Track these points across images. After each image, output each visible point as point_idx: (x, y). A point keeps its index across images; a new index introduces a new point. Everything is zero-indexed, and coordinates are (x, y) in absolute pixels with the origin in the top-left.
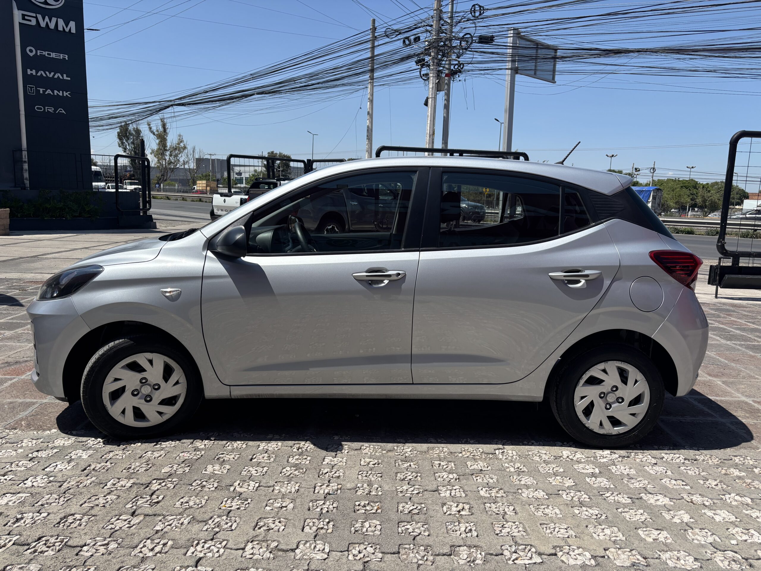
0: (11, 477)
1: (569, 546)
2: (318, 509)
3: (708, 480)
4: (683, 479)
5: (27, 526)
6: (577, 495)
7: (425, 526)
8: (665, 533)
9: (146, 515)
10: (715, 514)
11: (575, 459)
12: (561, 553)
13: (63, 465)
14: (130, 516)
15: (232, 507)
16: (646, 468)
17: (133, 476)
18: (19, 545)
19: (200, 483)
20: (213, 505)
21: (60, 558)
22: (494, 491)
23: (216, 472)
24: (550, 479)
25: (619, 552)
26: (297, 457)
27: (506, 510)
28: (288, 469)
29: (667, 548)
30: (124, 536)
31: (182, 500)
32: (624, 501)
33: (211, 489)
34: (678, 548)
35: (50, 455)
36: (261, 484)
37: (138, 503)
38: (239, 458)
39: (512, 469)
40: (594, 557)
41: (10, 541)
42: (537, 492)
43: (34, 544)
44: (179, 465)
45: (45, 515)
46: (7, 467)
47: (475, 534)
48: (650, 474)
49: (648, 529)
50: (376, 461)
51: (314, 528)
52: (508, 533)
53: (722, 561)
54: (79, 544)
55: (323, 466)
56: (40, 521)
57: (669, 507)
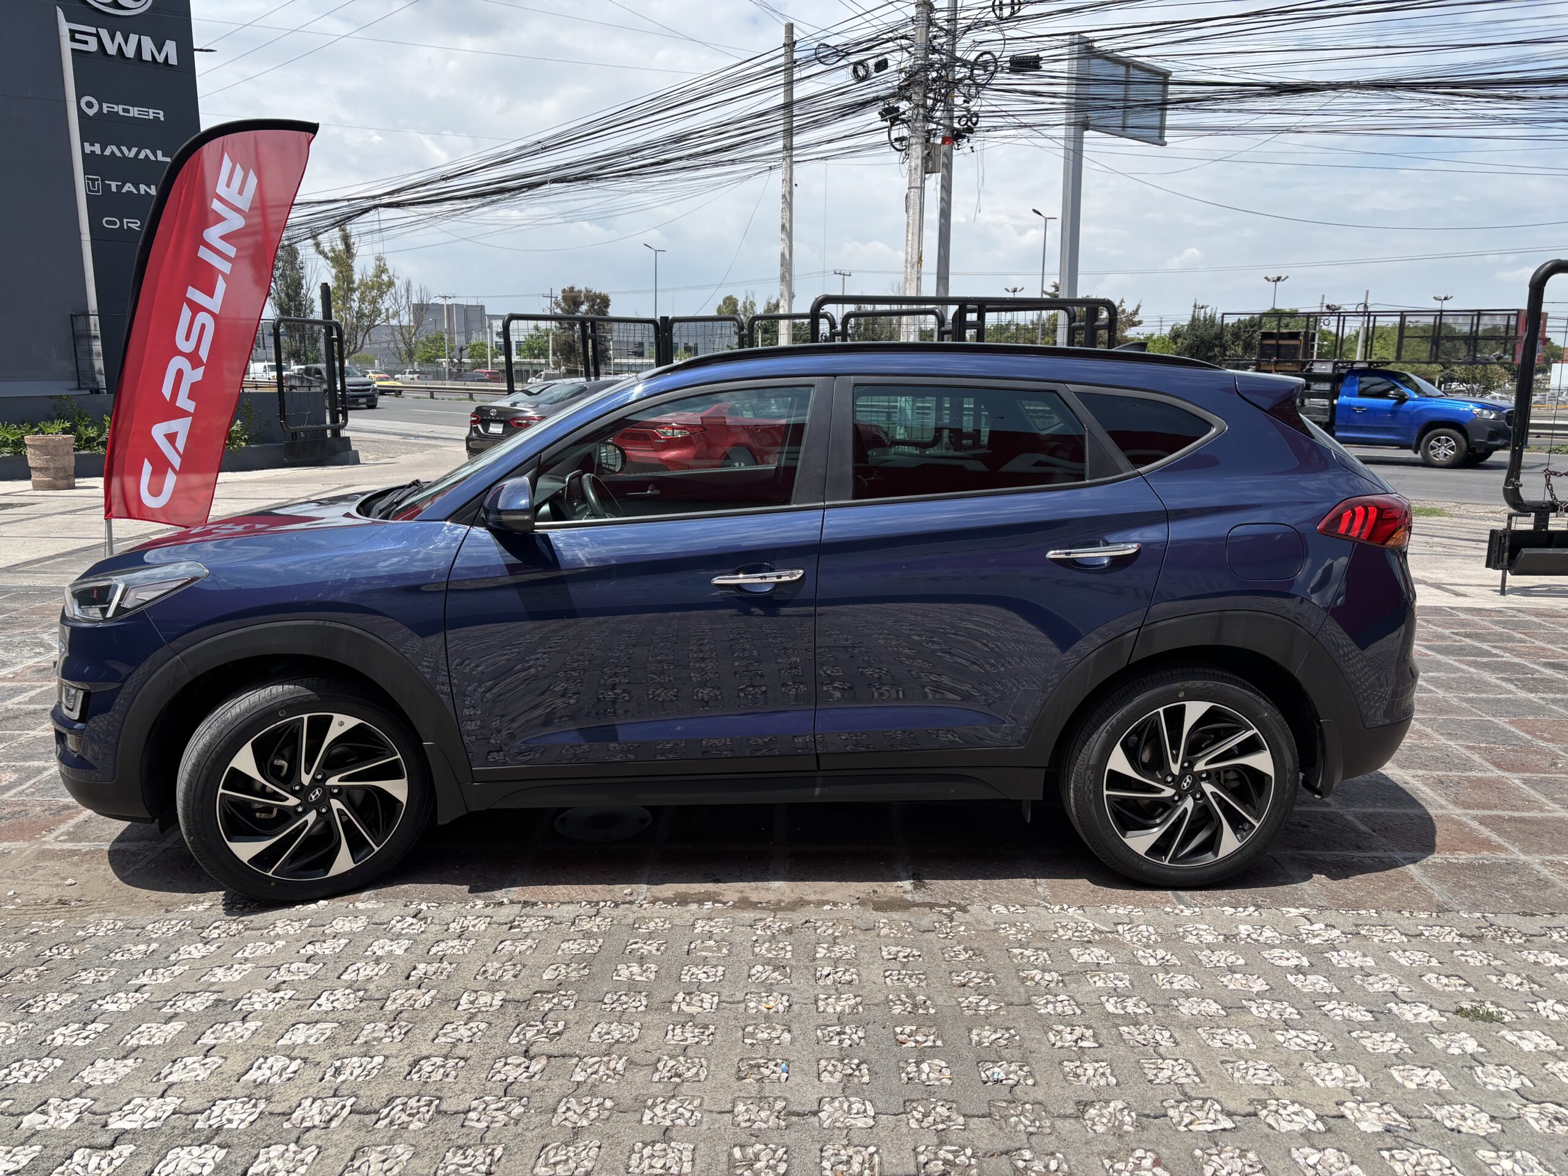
0: (290, 993)
1: (1277, 1100)
2: (835, 1042)
3: (1504, 975)
4: (1460, 974)
5: (360, 1079)
6: (1275, 1008)
7: (1025, 1069)
8: (1436, 1075)
9: (549, 1057)
10: (1520, 1038)
11: (1262, 939)
12: (1265, 1112)
13: (369, 969)
14: (523, 1059)
15: (686, 1040)
16: (1392, 954)
17: (498, 987)
18: (359, 1113)
19: (615, 997)
20: (652, 1037)
21: (438, 1133)
22: (1130, 1003)
23: (638, 978)
24: (1223, 979)
25: (1363, 1107)
26: (767, 945)
27: (1158, 1037)
28: (760, 968)
29: (1442, 1099)
30: (527, 1092)
31: (598, 1029)
32: (1360, 1018)
33: (640, 1009)
34: (1462, 1099)
35: (337, 950)
36: (722, 998)
37: (528, 1036)
38: (667, 948)
39: (1153, 962)
40: (1320, 1117)
41: (344, 1107)
42: (1204, 1004)
43: (385, 1111)
44: (568, 965)
45: (379, 1059)
46: (274, 974)
47: (1113, 1081)
48: (1401, 966)
49: (1407, 1067)
50: (909, 950)
51: (838, 1076)
52: (1169, 1078)
53: (1537, 1120)
54: (460, 1108)
55: (818, 962)
56: (375, 1071)
57: (1439, 1027)
